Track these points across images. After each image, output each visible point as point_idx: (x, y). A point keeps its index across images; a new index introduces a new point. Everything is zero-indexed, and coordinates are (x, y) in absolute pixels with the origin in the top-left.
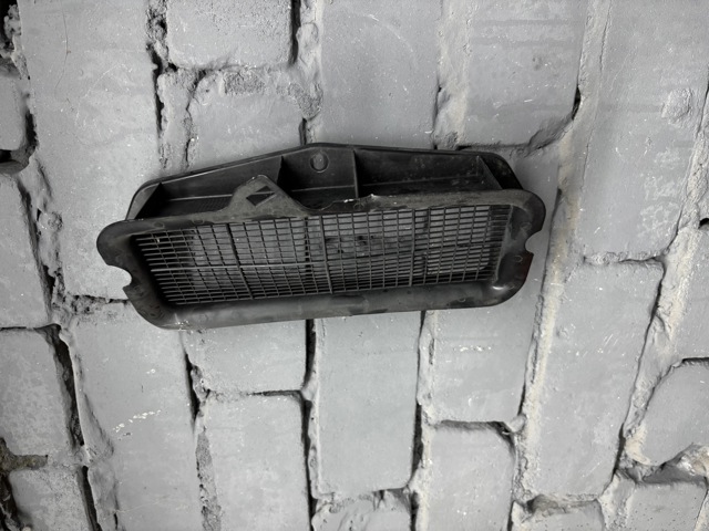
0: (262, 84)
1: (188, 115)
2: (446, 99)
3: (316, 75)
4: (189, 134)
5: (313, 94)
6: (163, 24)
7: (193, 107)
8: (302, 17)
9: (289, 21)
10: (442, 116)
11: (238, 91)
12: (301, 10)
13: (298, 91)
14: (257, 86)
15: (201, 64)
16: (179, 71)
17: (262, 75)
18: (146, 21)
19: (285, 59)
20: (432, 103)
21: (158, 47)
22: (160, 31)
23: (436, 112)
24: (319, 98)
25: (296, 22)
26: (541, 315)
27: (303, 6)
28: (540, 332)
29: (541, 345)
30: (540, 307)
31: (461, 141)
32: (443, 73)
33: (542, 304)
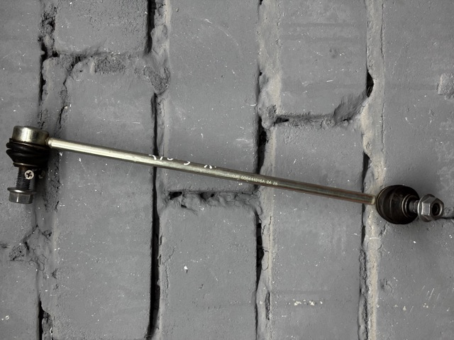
0: (123, 67)
1: (64, 88)
2: (266, 81)
3: (166, 61)
4: (64, 102)
5: (163, 75)
6: (52, 24)
7: (69, 83)
8: (156, 21)
9: (145, 22)
10: (263, 94)
11: (105, 71)
12: (155, 17)
13: (151, 72)
14: (120, 67)
15: (78, 50)
16: (61, 56)
17: (124, 59)
18: (40, 21)
19: (142, 49)
20: (254, 83)
21: (47, 41)
22: (50, 28)
23: (259, 91)
24: (168, 78)
25: (151, 25)
26: (365, 270)
27: (157, 14)
28: (367, 287)
29: (370, 301)
30: (363, 261)
31: (279, 112)
32: (261, 61)
33: (365, 258)
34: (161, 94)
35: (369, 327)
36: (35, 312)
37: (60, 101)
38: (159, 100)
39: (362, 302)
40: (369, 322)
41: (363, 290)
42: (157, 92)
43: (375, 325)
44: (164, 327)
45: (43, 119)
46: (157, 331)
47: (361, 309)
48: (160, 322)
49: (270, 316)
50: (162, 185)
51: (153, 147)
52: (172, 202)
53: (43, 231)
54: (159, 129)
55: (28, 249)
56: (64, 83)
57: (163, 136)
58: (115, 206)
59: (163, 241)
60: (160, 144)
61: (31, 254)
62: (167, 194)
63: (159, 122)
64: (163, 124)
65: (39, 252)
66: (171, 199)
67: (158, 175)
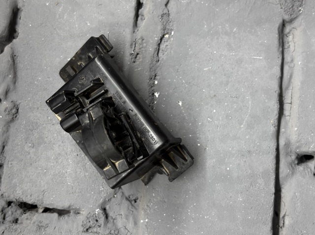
34: (291, 21)
37: (160, 27)
42: (286, 18)
45: (137, 50)
50: (288, 144)
51: (278, 91)
52: (301, 168)
53: (127, 194)
54: (286, 68)
55: (107, 217)
56: (166, 5)
57: (291, 77)
58: (223, 167)
59: (287, 222)
60: (287, 88)
61: (110, 225)
62: (294, 157)
63: (288, 58)
64: (292, 61)
65: (120, 223)
66: (298, 164)
67: (282, 130)
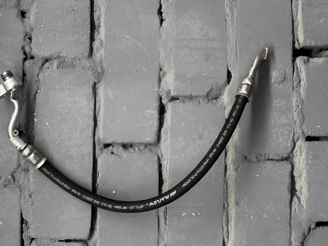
0: (75, 65)
1: (37, 79)
2: (165, 74)
3: (101, 62)
4: (37, 87)
5: (100, 71)
6: (30, 39)
7: (40, 76)
8: (95, 37)
9: (89, 37)
10: (163, 82)
11: (64, 68)
12: (95, 34)
13: (92, 69)
14: (73, 66)
15: (47, 55)
16: (36, 59)
17: (75, 61)
18: (23, 37)
19: (87, 54)
20: (157, 76)
21: (27, 49)
22: (29, 41)
23: (160, 81)
24: (103, 73)
25: (92, 39)
26: (227, 193)
27: (96, 32)
28: (228, 204)
29: (230, 213)
30: (225, 187)
31: (173, 94)
32: (162, 62)
33: (227, 186)
34: (98, 82)
35: (230, 229)
36: (18, 220)
37: (35, 87)
38: (97, 86)
39: (225, 213)
40: (229, 226)
41: (226, 206)
42: (96, 81)
43: (233, 228)
44: (100, 229)
45: (24, 98)
46: (95, 232)
47: (225, 218)
48: (98, 227)
49: (167, 222)
50: (99, 140)
51: (93, 116)
52: (105, 150)
53: (23, 168)
54: (97, 105)
55: (14, 180)
56: (38, 76)
57: (99, 108)
58: (69, 152)
59: (99, 175)
60: (98, 114)
61: (16, 183)
62: (102, 145)
63: (98, 100)
64: (100, 101)
65: (21, 182)
66: (105, 148)
67: (96, 133)
